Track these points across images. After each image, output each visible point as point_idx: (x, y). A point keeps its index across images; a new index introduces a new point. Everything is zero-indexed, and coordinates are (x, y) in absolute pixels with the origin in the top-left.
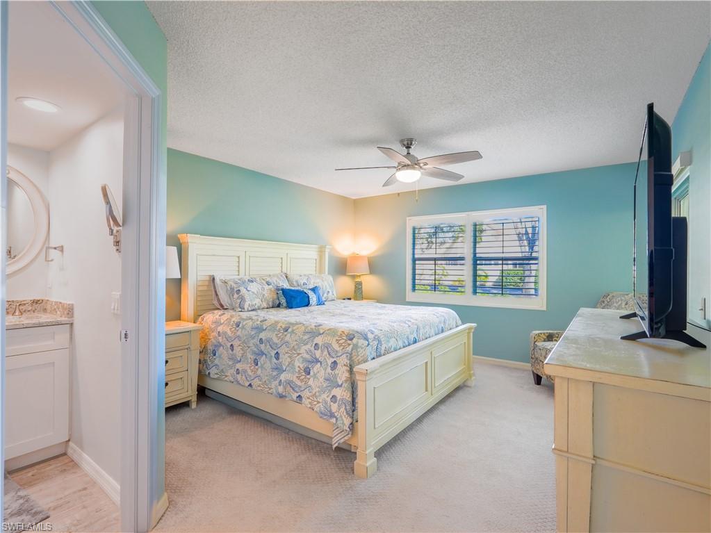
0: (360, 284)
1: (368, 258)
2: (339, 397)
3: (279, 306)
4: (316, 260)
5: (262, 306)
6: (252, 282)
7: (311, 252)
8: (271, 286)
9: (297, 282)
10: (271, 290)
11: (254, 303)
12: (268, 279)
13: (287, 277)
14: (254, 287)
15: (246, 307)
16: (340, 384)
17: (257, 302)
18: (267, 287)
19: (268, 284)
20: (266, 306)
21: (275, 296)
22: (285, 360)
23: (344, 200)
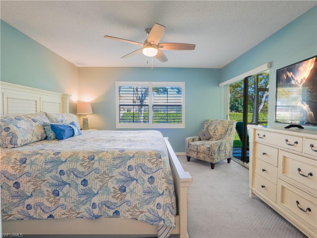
0: (87, 120)
1: (91, 104)
2: (162, 204)
3: (46, 138)
4: (60, 103)
5: (33, 141)
6: (19, 119)
7: (56, 98)
8: (37, 123)
9: (56, 119)
10: (38, 126)
11: (26, 138)
12: (33, 117)
13: (46, 115)
14: (23, 124)
15: (19, 142)
16: (161, 193)
17: (29, 137)
18: (34, 124)
19: (35, 121)
20: (36, 140)
21: (43, 131)
22: (94, 185)
23: (72, 65)
